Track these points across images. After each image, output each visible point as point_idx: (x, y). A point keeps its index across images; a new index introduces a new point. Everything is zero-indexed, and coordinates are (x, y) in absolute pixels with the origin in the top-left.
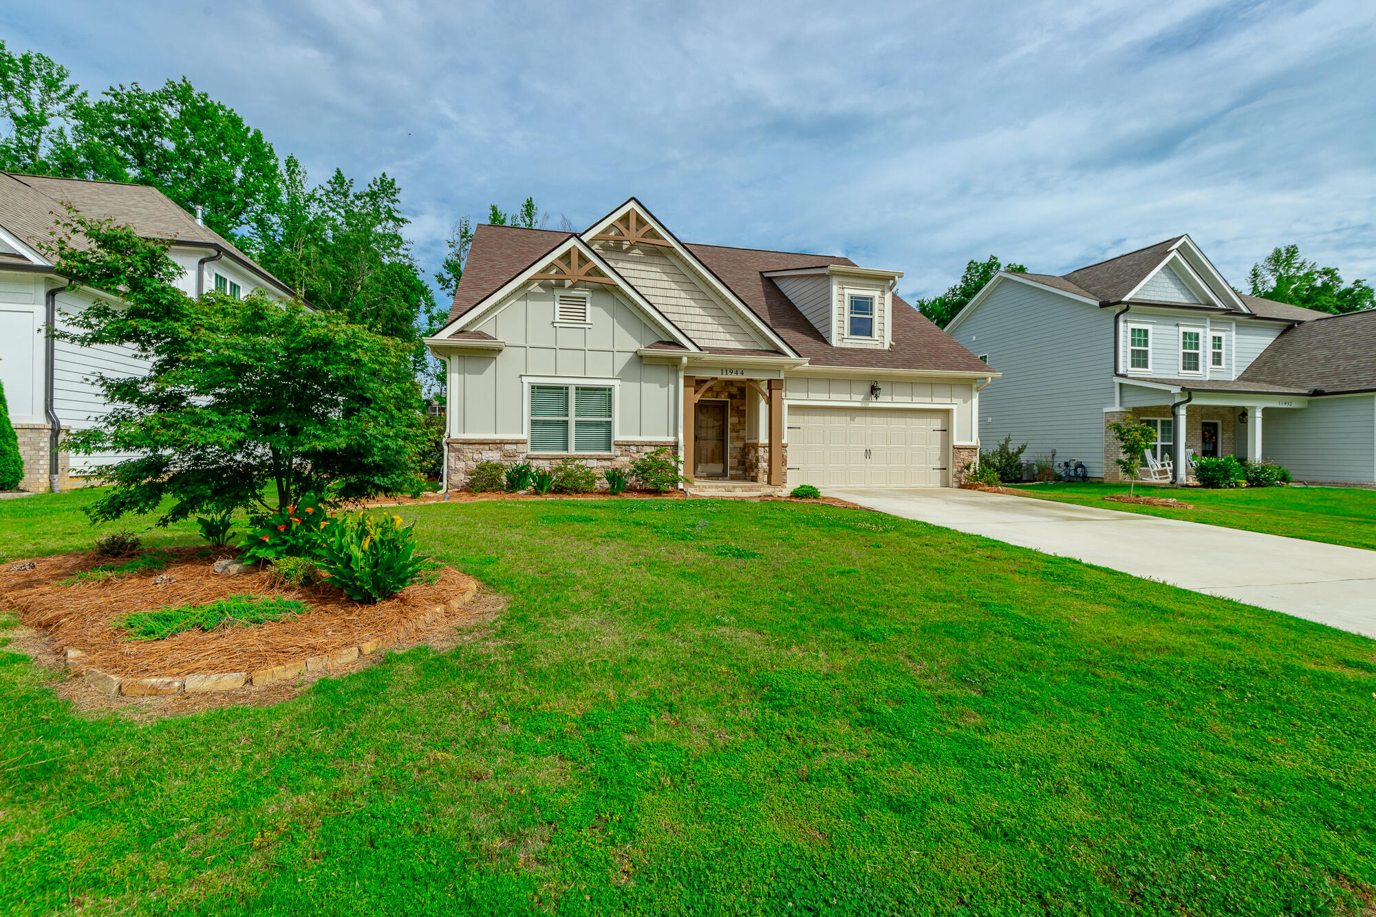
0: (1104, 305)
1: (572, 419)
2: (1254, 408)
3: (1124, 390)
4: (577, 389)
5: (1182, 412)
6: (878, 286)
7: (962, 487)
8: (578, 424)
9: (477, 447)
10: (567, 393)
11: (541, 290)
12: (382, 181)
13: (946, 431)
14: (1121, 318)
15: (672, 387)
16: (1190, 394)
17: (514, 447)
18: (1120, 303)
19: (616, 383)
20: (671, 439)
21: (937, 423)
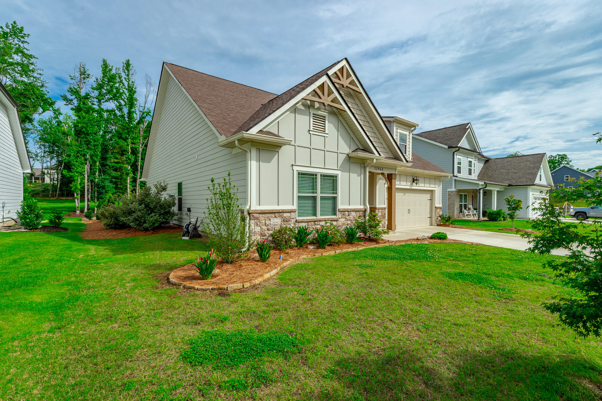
0: (449, 147)
1: (319, 195)
2: (495, 190)
3: (456, 182)
4: (321, 175)
5: (481, 191)
6: (408, 130)
7: (438, 225)
8: (322, 198)
9: (268, 215)
10: (316, 178)
11: (303, 108)
12: (13, 27)
13: (432, 200)
14: (455, 153)
15: (362, 176)
16: (486, 185)
17: (288, 214)
18: (457, 147)
19: (339, 173)
20: (362, 207)
21: (428, 196)
